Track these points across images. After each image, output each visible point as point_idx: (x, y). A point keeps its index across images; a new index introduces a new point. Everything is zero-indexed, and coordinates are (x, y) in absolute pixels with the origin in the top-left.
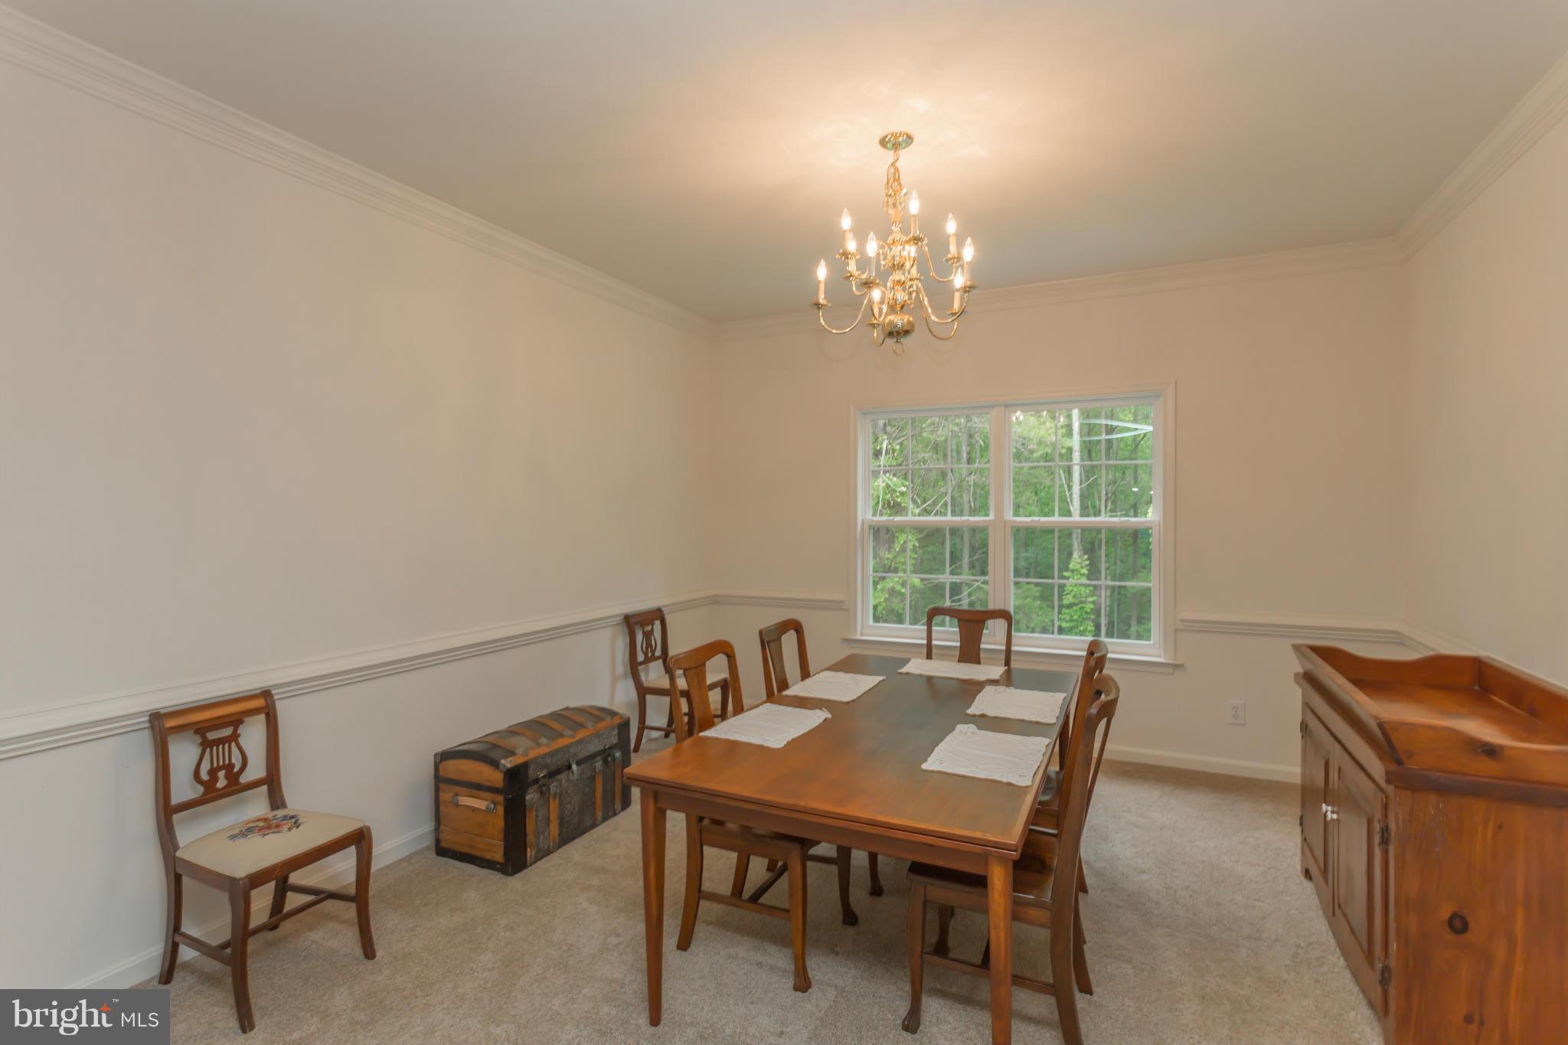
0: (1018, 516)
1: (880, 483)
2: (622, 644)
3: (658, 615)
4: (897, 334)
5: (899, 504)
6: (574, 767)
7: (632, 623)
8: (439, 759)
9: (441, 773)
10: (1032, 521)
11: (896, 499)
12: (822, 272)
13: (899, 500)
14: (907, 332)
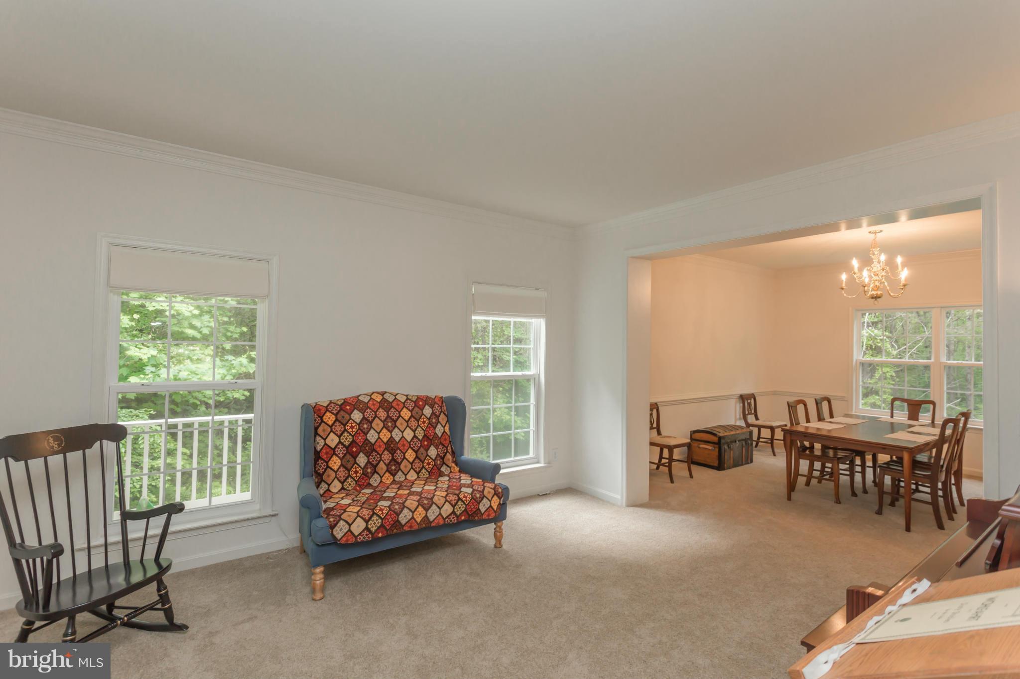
0: (949, 360)
1: (865, 332)
2: (739, 407)
3: (753, 396)
4: (876, 298)
5: (880, 348)
6: (737, 441)
7: (743, 398)
8: (692, 432)
9: (693, 437)
10: (958, 363)
11: (877, 344)
12: (844, 277)
13: (879, 345)
14: (879, 297)
